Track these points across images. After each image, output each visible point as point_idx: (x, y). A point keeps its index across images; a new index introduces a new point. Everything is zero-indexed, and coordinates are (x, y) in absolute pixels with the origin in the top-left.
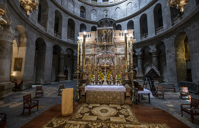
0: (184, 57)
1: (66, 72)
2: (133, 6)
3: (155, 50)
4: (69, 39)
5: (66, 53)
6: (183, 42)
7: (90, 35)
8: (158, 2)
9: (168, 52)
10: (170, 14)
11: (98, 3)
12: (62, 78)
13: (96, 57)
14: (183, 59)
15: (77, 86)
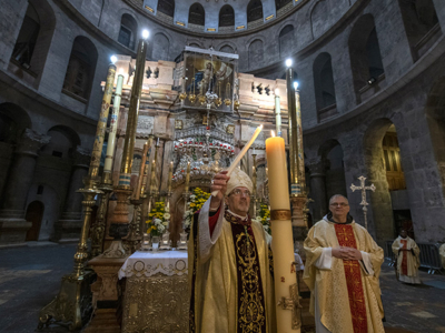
0: (385, 180)
1: (35, 211)
2: (264, 49)
3: (319, 159)
4: (68, 99)
5: (47, 139)
6: (380, 144)
7: (157, 73)
8: (323, 50)
9: (349, 164)
10: (351, 77)
11: (175, 19)
12: (12, 230)
13: (168, 147)
14: (383, 183)
15: (80, 256)
